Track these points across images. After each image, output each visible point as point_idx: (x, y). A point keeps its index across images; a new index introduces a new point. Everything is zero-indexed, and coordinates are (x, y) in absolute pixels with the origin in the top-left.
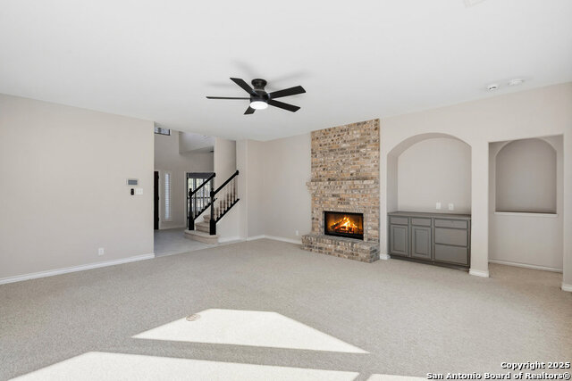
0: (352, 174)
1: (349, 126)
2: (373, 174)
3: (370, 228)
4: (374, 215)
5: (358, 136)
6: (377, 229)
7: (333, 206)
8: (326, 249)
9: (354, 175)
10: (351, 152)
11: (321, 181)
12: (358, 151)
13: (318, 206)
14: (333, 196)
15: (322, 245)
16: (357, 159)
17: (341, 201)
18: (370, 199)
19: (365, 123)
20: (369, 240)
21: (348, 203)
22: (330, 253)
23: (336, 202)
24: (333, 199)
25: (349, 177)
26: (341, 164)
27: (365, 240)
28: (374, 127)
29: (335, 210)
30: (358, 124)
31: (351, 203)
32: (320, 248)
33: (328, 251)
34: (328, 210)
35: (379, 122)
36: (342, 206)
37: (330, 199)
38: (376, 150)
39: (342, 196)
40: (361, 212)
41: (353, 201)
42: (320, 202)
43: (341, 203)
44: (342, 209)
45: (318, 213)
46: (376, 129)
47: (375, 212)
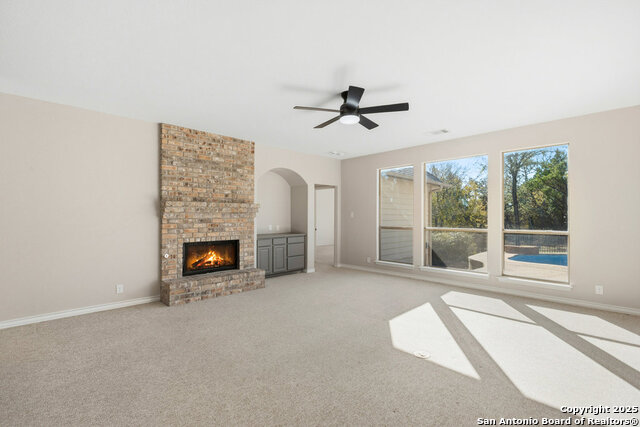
0: (227, 196)
3: (246, 254)
4: (249, 240)
5: (234, 153)
7: (201, 235)
8: (213, 291)
9: (230, 197)
10: (226, 169)
11: (180, 200)
12: (235, 171)
13: (174, 235)
14: (202, 221)
15: (206, 287)
16: (234, 179)
17: (213, 227)
18: (246, 223)
19: (242, 141)
20: (245, 266)
21: (222, 230)
22: (218, 295)
23: (206, 230)
24: (201, 225)
25: (223, 197)
26: (213, 181)
27: (242, 268)
28: (251, 150)
29: (203, 240)
30: (235, 140)
31: (227, 229)
32: (202, 293)
33: (215, 293)
34: (192, 240)
35: (255, 146)
36: (214, 234)
37: (196, 226)
38: (252, 173)
39: (214, 221)
40: (237, 238)
41: (228, 226)
42: (179, 232)
43: (213, 231)
44: (214, 237)
45: (175, 247)
46: (253, 152)
47: (249, 237)
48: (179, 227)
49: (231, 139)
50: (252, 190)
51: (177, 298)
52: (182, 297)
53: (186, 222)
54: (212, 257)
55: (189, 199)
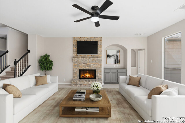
1: (91, 37)
2: (100, 56)
3: (98, 75)
4: (100, 70)
6: (101, 74)
7: (84, 67)
8: (84, 84)
9: (93, 56)
11: (78, 57)
13: (76, 67)
14: (84, 63)
15: (82, 83)
17: (87, 65)
18: (99, 64)
19: (97, 37)
20: (98, 79)
21: (90, 66)
23: (85, 66)
24: (84, 65)
25: (90, 56)
27: (97, 79)
28: (100, 40)
29: (84, 69)
30: (94, 38)
31: (92, 66)
32: (81, 84)
33: (84, 85)
34: (81, 69)
35: (102, 38)
36: (88, 67)
37: (82, 65)
38: (101, 47)
39: (87, 63)
40: (95, 69)
41: (92, 65)
42: (77, 66)
43: (87, 66)
44: (87, 68)
45: (76, 70)
46: (101, 40)
47: (100, 69)
48: (78, 65)
49: (93, 37)
50: (101, 53)
51: (73, 84)
52: (75, 85)
53: (79, 64)
54: (88, 75)
55: (80, 57)
